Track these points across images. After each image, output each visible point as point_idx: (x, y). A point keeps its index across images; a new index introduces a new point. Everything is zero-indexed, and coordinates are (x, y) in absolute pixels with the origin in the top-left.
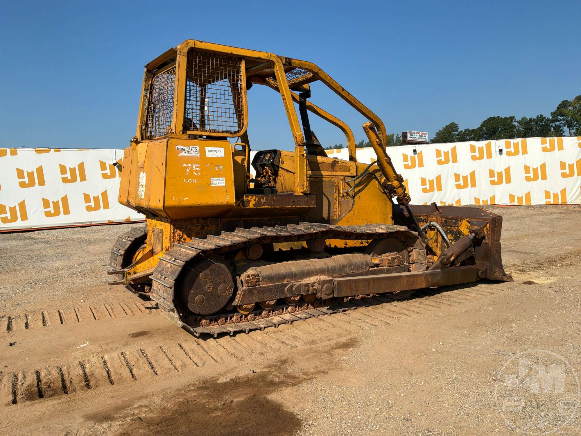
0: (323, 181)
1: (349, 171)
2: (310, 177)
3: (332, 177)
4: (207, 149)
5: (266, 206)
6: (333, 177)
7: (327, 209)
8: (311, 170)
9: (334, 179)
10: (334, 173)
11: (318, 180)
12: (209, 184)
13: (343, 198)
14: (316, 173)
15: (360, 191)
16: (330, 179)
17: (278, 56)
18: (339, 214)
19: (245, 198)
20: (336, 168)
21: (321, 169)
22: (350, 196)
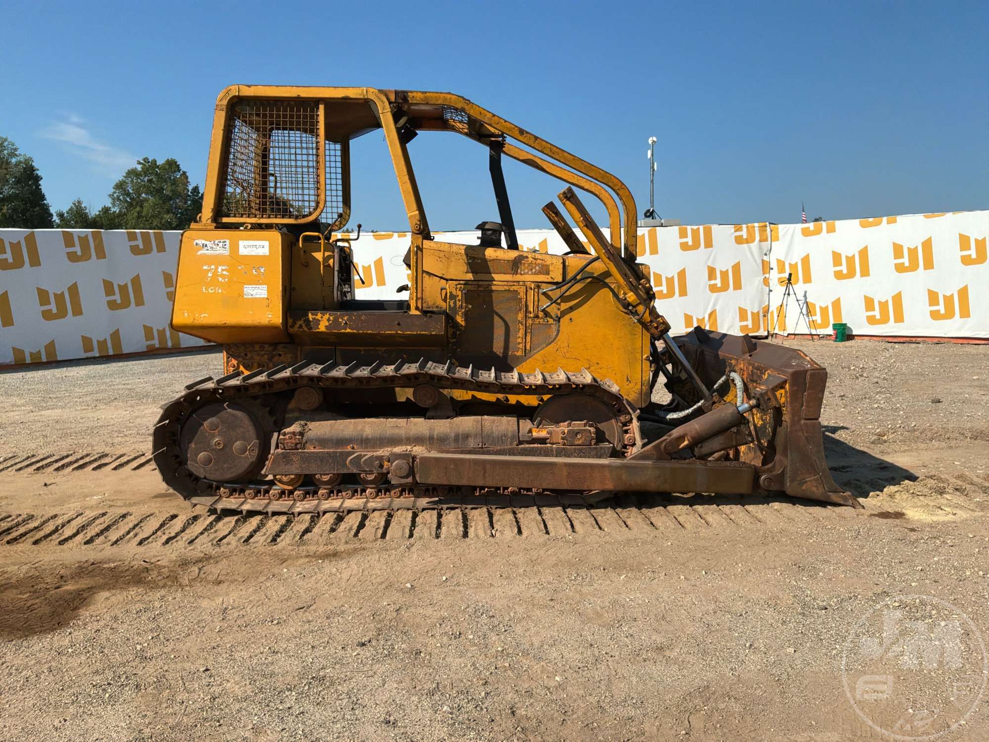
0: (492, 291)
1: (548, 274)
2: (464, 284)
3: (512, 284)
4: (242, 244)
5: (348, 330)
6: (515, 283)
7: (503, 339)
8: (472, 272)
9: (515, 288)
10: (518, 277)
11: (481, 289)
12: (241, 295)
13: (537, 321)
14: (481, 276)
15: (572, 309)
16: (507, 288)
17: (381, 91)
18: (528, 347)
19: (310, 317)
20: (523, 268)
21: (492, 270)
22: (551, 318)
